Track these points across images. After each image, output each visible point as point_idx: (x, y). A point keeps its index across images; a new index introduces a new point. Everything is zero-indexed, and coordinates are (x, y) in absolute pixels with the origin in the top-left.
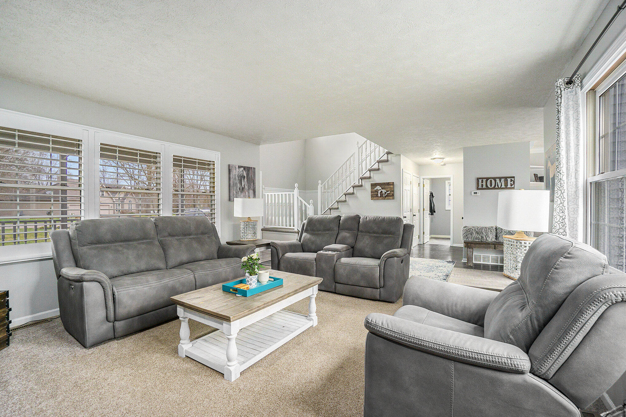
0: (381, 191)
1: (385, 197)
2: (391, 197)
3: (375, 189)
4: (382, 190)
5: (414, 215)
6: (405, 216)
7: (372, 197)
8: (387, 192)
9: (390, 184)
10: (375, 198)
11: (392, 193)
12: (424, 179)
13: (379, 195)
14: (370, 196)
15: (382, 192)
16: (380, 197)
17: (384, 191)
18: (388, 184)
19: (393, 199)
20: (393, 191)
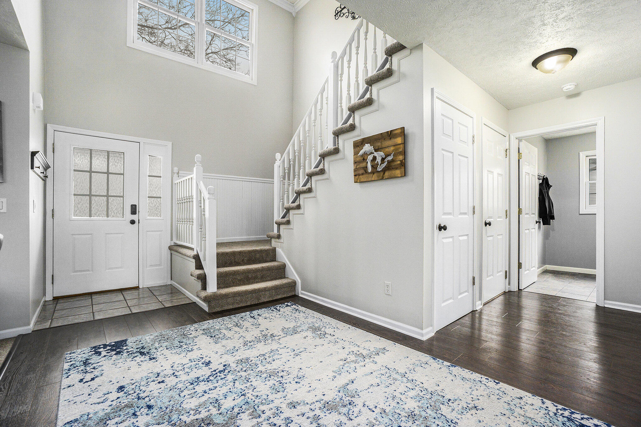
0: (372, 155)
1: (384, 171)
2: (398, 172)
3: (361, 152)
4: (376, 154)
5: (486, 224)
6: (442, 225)
7: (355, 176)
8: (387, 156)
9: (396, 134)
10: (361, 177)
11: (401, 157)
12: (520, 140)
13: (370, 169)
14: (353, 174)
15: (375, 158)
16: (373, 173)
17: (379, 155)
18: (390, 135)
19: (405, 174)
20: (404, 153)
